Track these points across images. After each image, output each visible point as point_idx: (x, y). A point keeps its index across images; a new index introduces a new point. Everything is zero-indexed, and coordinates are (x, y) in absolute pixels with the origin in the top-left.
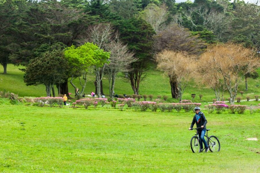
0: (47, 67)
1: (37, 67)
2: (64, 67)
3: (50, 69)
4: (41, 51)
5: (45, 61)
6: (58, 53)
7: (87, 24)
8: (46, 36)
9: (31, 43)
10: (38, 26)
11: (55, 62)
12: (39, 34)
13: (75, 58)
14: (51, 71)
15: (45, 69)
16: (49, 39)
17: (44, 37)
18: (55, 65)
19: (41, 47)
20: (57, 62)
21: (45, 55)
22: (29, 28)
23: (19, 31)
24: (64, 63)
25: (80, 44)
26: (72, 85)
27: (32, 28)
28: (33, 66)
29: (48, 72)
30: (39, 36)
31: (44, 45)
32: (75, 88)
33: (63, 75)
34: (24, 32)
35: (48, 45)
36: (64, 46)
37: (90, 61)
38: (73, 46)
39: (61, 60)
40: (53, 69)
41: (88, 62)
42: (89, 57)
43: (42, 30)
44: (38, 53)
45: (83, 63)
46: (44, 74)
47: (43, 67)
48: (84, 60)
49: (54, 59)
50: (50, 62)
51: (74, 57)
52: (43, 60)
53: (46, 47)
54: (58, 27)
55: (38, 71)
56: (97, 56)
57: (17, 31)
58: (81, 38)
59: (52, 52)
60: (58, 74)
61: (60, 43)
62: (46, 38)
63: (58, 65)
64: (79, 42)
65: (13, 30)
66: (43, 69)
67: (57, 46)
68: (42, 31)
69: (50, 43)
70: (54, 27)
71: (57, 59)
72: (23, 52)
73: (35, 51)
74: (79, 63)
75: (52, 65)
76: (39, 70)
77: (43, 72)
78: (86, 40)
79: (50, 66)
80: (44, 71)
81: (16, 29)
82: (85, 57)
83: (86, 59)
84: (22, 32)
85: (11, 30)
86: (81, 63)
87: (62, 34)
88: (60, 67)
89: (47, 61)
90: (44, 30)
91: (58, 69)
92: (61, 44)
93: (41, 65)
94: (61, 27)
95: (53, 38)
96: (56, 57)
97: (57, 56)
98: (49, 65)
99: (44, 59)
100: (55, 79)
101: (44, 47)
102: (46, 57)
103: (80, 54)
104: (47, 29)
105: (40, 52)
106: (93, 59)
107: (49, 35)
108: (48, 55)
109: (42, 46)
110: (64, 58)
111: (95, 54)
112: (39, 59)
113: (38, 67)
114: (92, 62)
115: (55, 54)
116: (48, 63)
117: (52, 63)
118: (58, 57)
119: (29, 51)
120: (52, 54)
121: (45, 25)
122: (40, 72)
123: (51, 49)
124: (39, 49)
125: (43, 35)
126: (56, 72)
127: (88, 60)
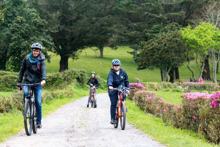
0: (164, 50)
1: (153, 49)
2: (182, 49)
3: (167, 51)
4: (153, 32)
5: (162, 43)
6: (175, 34)
7: (202, 2)
8: (158, 16)
9: (140, 24)
10: (148, 5)
11: (173, 44)
12: (150, 14)
13: (193, 39)
14: (168, 54)
15: (162, 52)
16: (161, 19)
17: (156, 17)
18: (172, 48)
19: (153, 28)
20: (175, 44)
21: (161, 37)
22: (138, 8)
23: (126, 11)
24: (182, 45)
25: (195, 24)
26: (190, 69)
27: (141, 8)
28: (149, 49)
29: (166, 55)
30: (150, 16)
31: (156, 25)
32: (193, 72)
33: (182, 58)
34: (133, 12)
35: (161, 26)
36: (180, 26)
37: (209, 43)
38: (189, 27)
39: (179, 41)
40: (171, 52)
41: (207, 44)
42: (208, 38)
43: (153, 9)
44: (150, 35)
45: (203, 44)
46: (161, 57)
47: (160, 49)
48: (203, 42)
49: (172, 41)
50: (167, 45)
51: (191, 38)
52: (159, 42)
53: (159, 28)
54: (170, 6)
55: (154, 54)
56: (216, 37)
57: (124, 11)
58: (196, 18)
59: (168, 33)
60: (177, 57)
61: (175, 23)
62: (158, 18)
63: (176, 47)
64: (194, 22)
65: (119, 10)
66: (160, 52)
67: (172, 27)
68: (154, 11)
69: (162, 23)
70: (166, 6)
71: (175, 40)
72: (132, 34)
73: (146, 32)
74: (198, 45)
75: (169, 47)
76: (156, 53)
77: (161, 56)
78: (200, 20)
79: (167, 49)
80: (161, 54)
81: (123, 9)
82: (204, 38)
83: (205, 41)
84: (131, 11)
85: (118, 9)
86: (199, 45)
87: (175, 14)
88: (178, 50)
89: (164, 43)
90: (155, 10)
91: (176, 52)
92: (176, 25)
93: (158, 47)
94: (172, 6)
95: (166, 18)
96: (174, 39)
97: (174, 37)
98: (167, 47)
99: (160, 40)
100: (172, 63)
101: (156, 28)
102: (163, 39)
103: (198, 34)
104: (159, 8)
105: (152, 34)
106: (212, 40)
107: (161, 15)
108: (164, 36)
109: (154, 26)
110: (181, 39)
111: (214, 34)
112: (154, 41)
113: (155, 50)
114: (211, 43)
115: (171, 35)
116: (165, 45)
117: (170, 46)
118: (176, 38)
119: (139, 32)
120: (168, 35)
121: (157, 3)
122: (157, 55)
123: (166, 30)
124: (151, 30)
125: (155, 15)
126: (174, 55)
127: (208, 42)
